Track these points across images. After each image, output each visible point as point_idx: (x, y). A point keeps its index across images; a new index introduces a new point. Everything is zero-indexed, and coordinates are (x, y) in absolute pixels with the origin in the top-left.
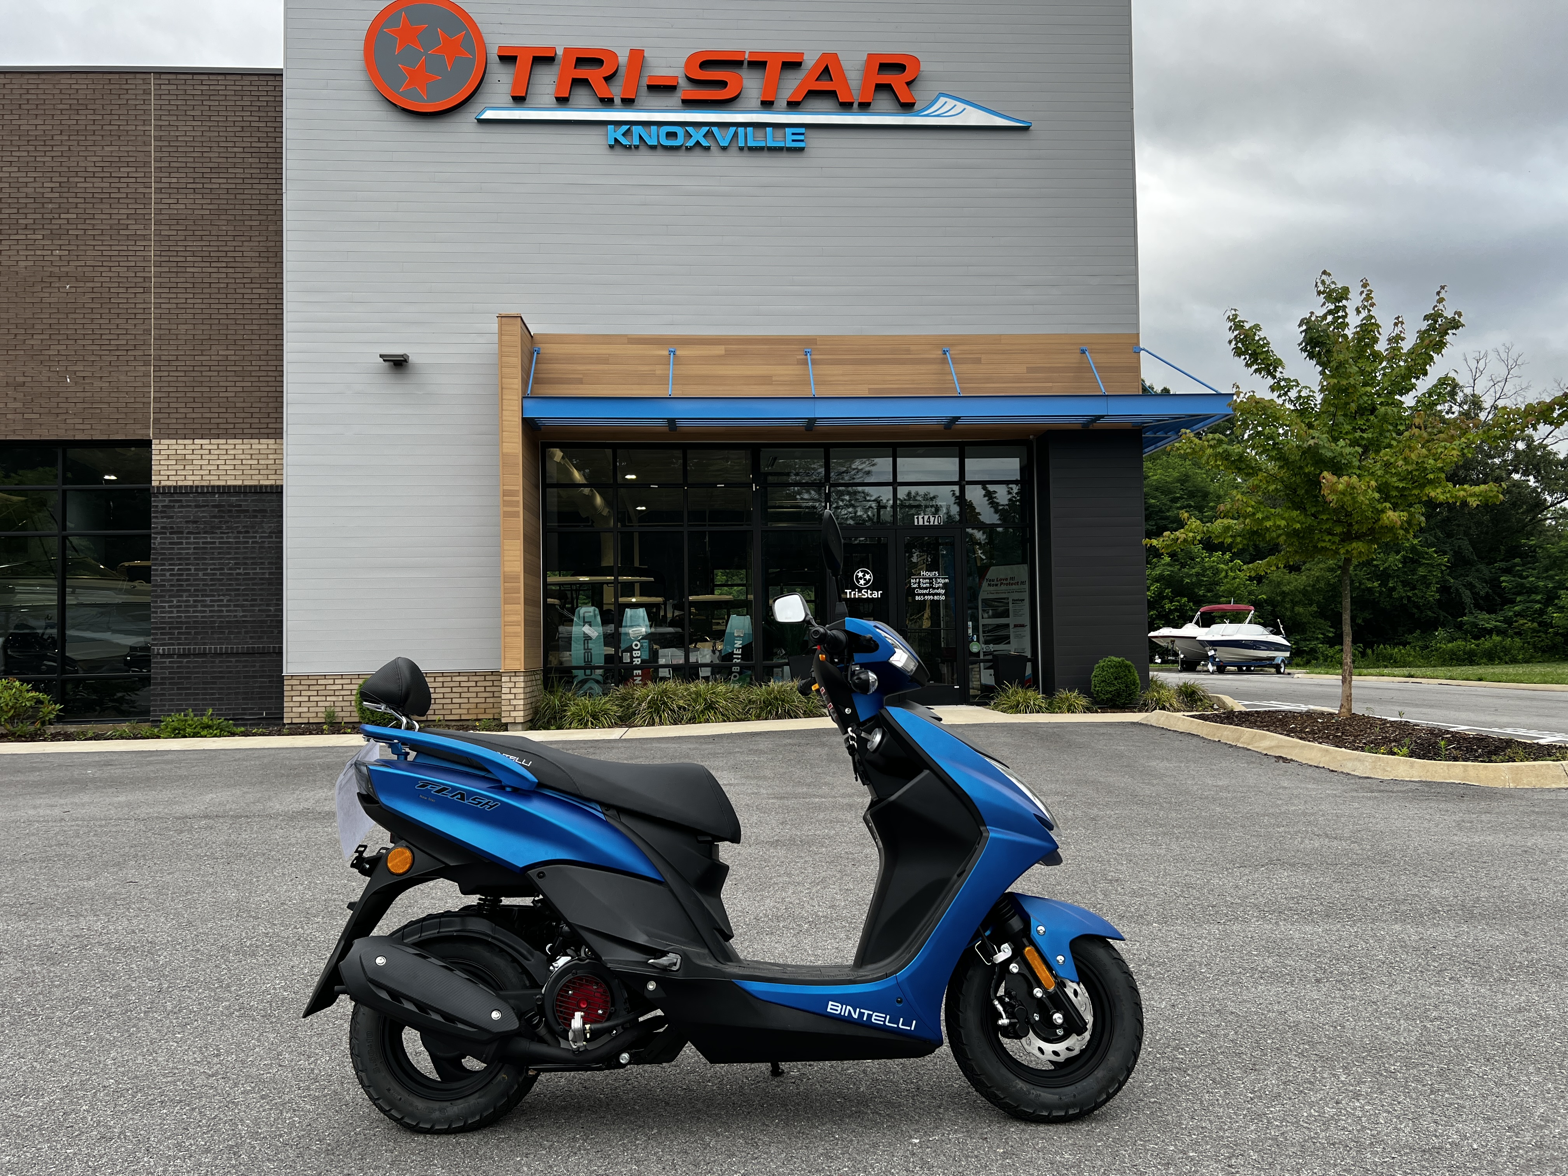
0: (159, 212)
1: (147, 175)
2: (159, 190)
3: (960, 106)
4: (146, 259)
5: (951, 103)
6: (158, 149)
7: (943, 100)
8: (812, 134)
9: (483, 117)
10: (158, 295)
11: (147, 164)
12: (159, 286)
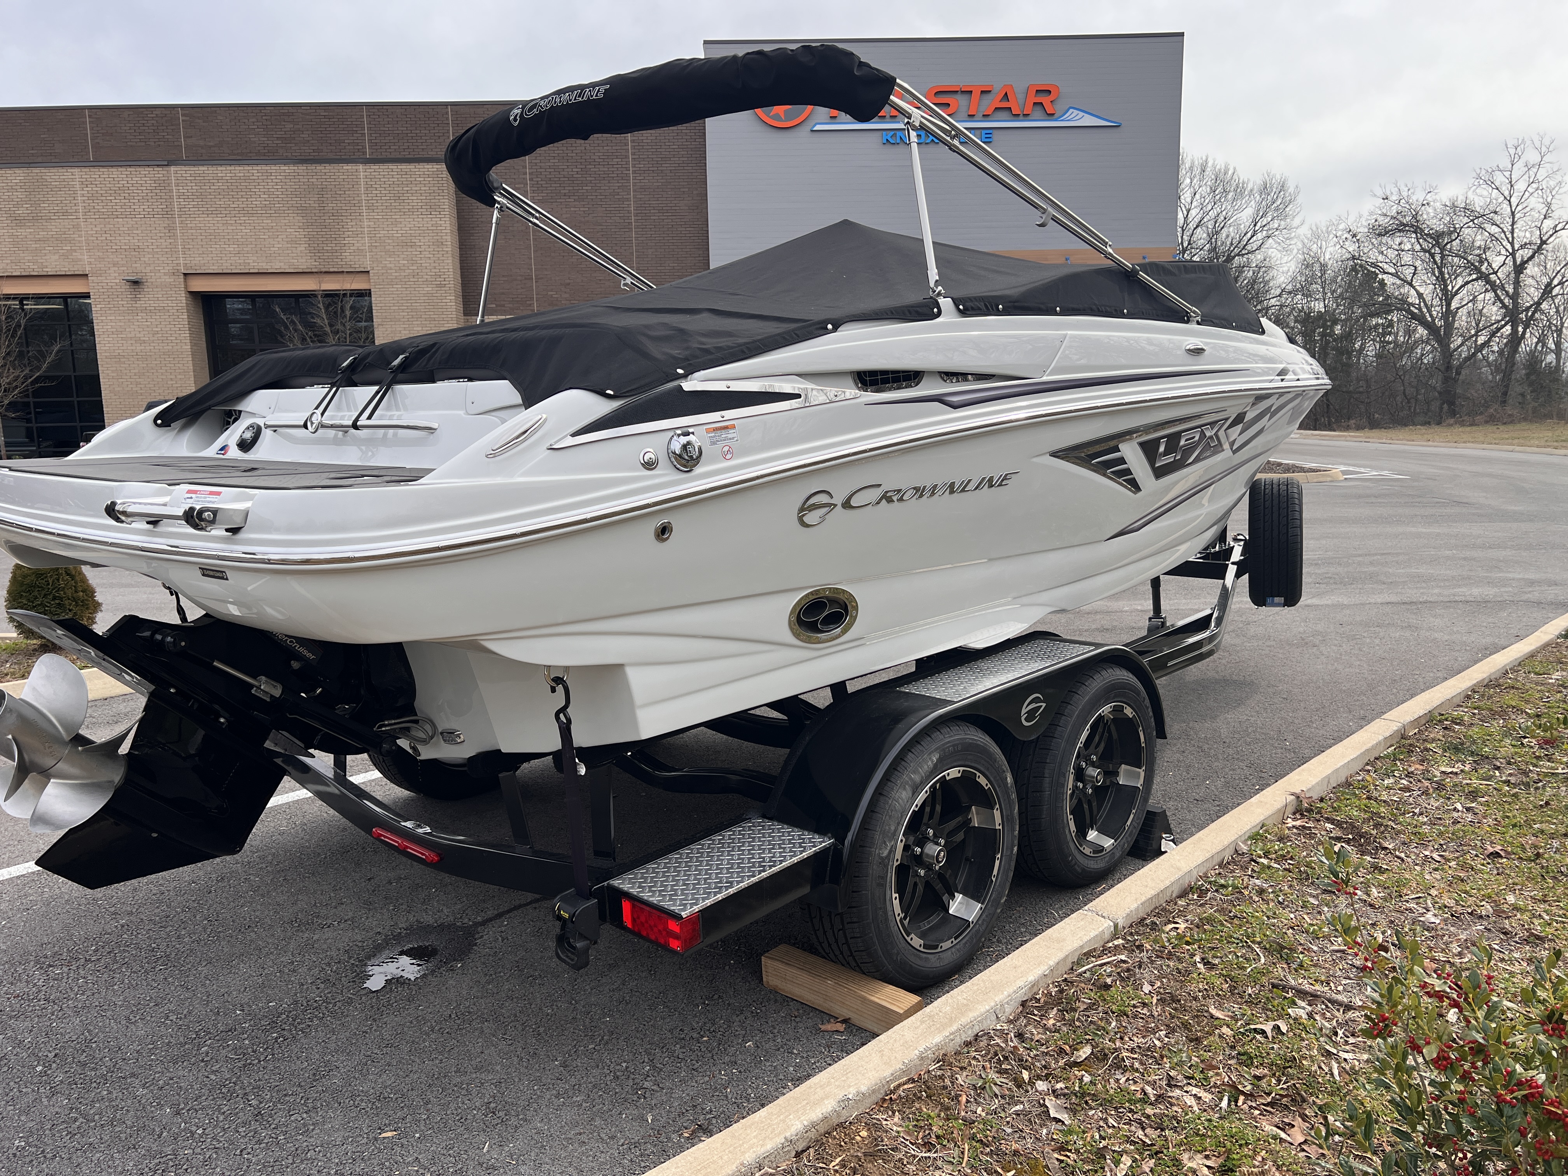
0: (635, 184)
1: (627, 163)
2: (634, 172)
3: (1081, 114)
4: (629, 212)
5: (1076, 112)
6: (633, 147)
7: (1071, 110)
8: (995, 132)
9: (815, 129)
10: (636, 233)
11: (627, 157)
12: (637, 227)
